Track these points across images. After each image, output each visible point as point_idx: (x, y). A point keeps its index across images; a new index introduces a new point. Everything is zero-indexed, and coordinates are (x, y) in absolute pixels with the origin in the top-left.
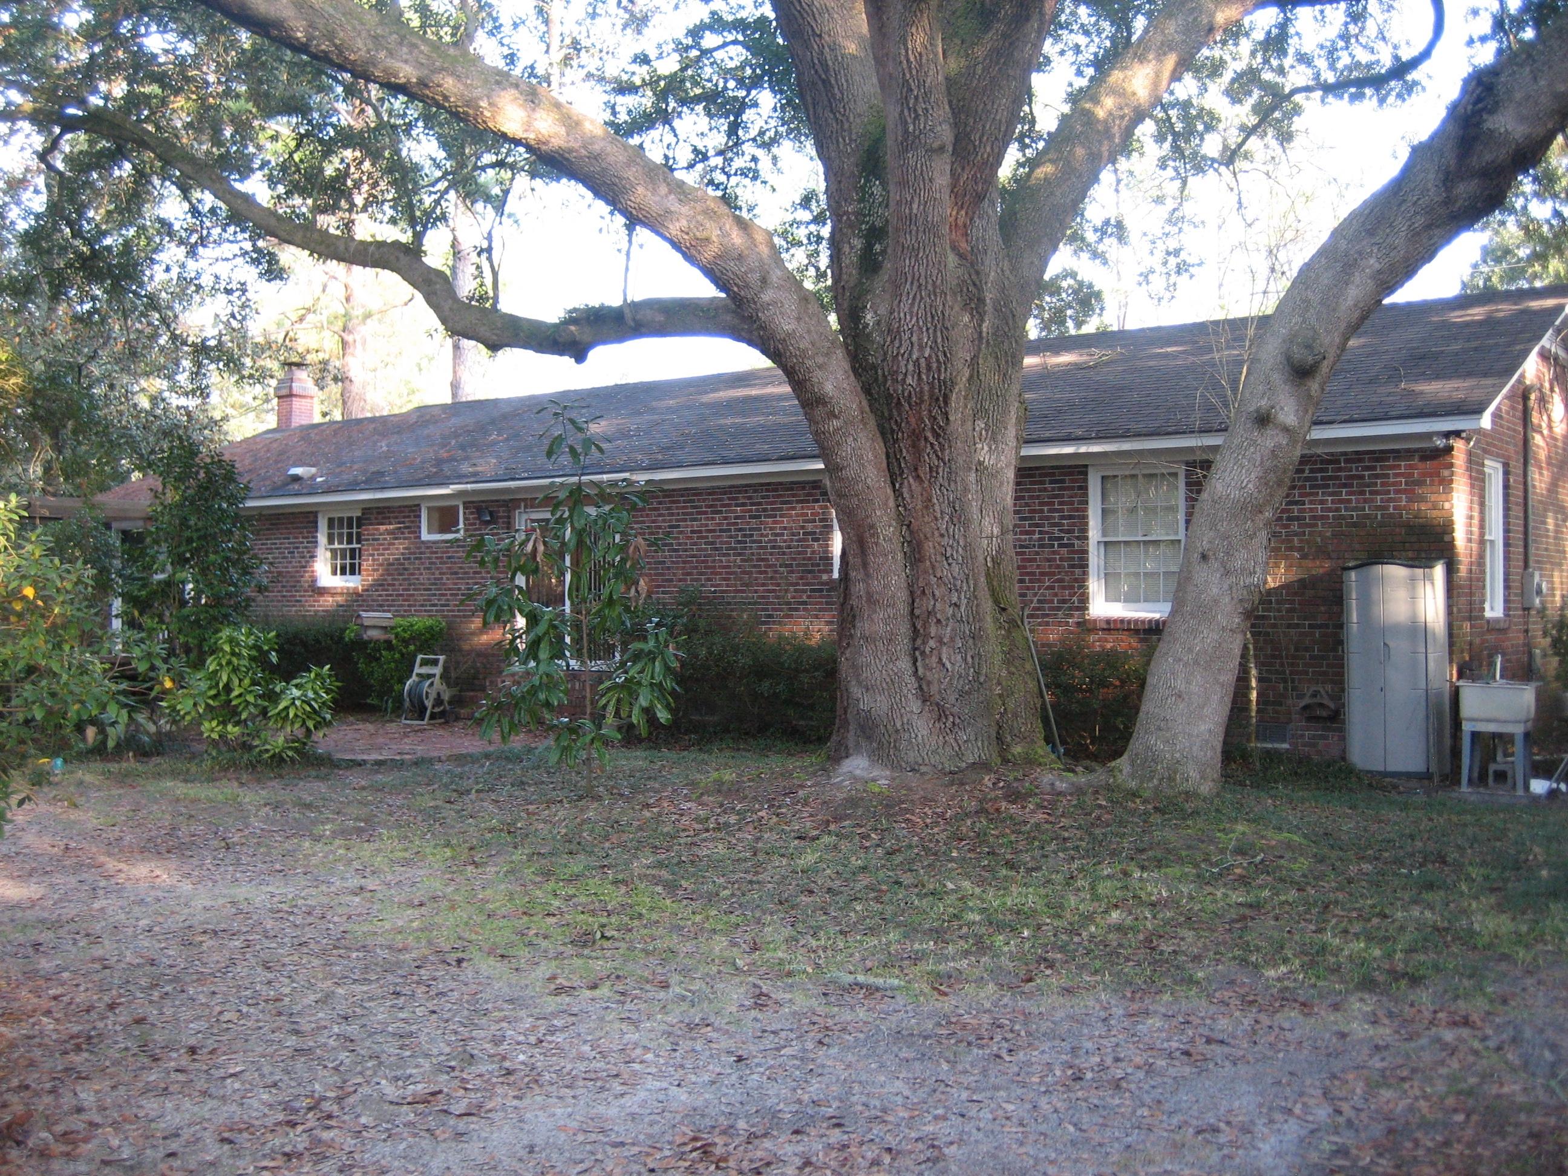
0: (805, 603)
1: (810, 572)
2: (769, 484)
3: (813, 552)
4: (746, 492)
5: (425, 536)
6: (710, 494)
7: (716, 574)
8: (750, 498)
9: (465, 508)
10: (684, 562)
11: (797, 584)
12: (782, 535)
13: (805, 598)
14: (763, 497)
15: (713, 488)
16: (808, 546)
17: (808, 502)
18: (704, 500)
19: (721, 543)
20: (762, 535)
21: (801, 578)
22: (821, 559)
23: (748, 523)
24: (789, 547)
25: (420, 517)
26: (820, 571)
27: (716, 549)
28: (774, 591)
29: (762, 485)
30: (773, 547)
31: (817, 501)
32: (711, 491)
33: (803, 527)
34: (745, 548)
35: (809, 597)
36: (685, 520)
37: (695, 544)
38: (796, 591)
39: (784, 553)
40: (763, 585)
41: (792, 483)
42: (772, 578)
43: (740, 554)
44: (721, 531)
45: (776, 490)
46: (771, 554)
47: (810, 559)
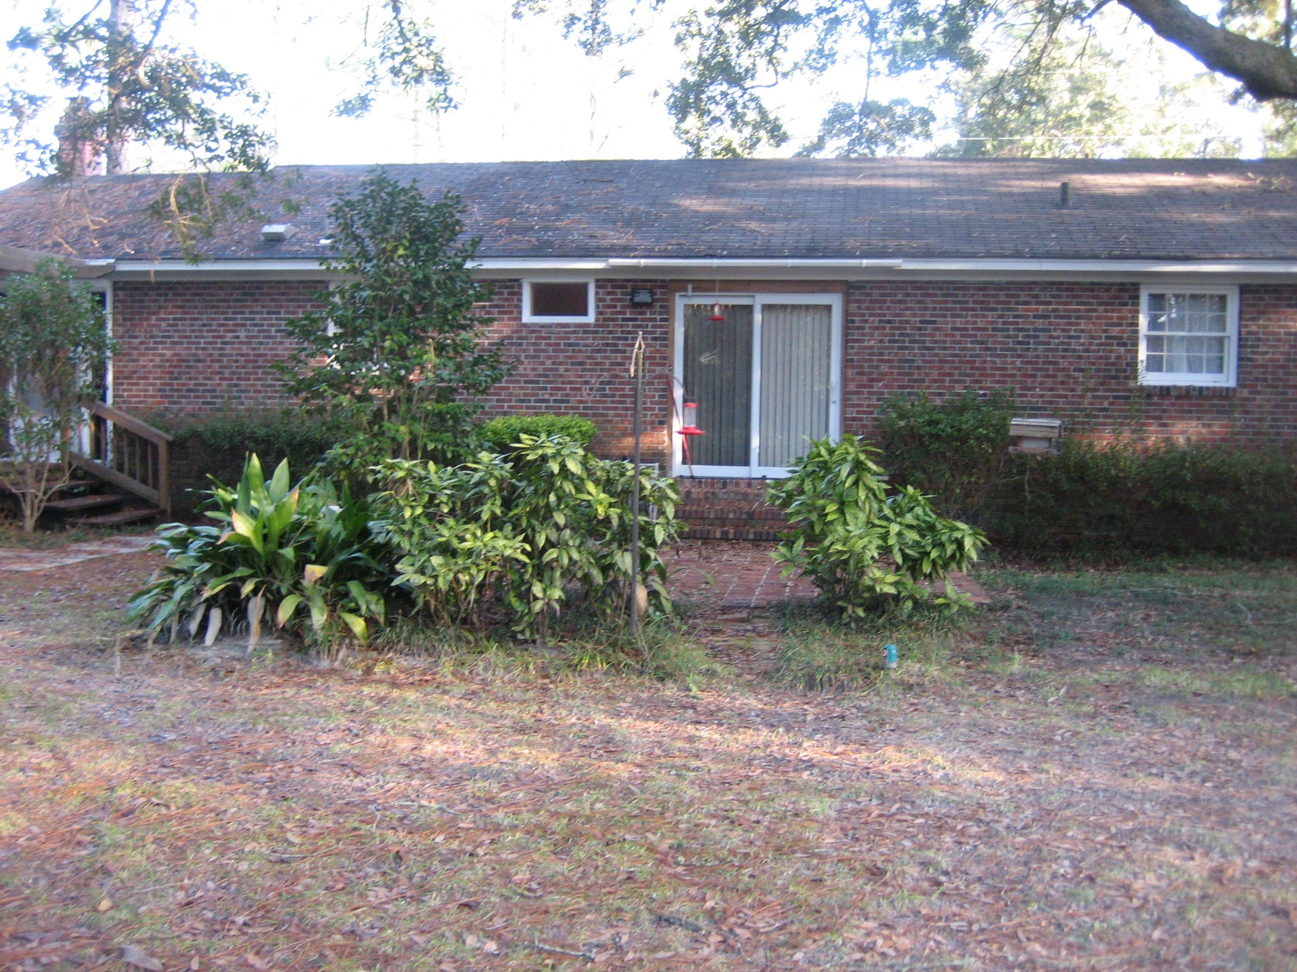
0: (1106, 410)
1: (1113, 377)
2: (1062, 283)
3: (1118, 357)
4: (1030, 289)
5: (527, 317)
6: (980, 289)
7: (987, 375)
8: (1037, 296)
9: (597, 287)
10: (941, 361)
11: (1095, 390)
12: (1079, 337)
13: (1106, 404)
14: (1053, 297)
15: (984, 283)
16: (1111, 351)
17: (1112, 304)
18: (973, 295)
19: (995, 342)
20: (1051, 337)
21: (1102, 384)
22: (1128, 365)
23: (1033, 323)
24: (1087, 351)
25: (520, 294)
26: (1127, 378)
27: (987, 349)
28: (1066, 396)
29: (1053, 283)
30: (1066, 350)
31: (1126, 304)
32: (983, 287)
33: (1105, 331)
34: (1028, 350)
35: (1111, 404)
36: (945, 316)
37: (960, 342)
38: (1094, 397)
39: (1080, 357)
40: (1051, 389)
41: (1093, 284)
42: (1062, 383)
43: (1019, 356)
44: (994, 329)
45: (1072, 290)
46: (1063, 357)
47: (1114, 364)
